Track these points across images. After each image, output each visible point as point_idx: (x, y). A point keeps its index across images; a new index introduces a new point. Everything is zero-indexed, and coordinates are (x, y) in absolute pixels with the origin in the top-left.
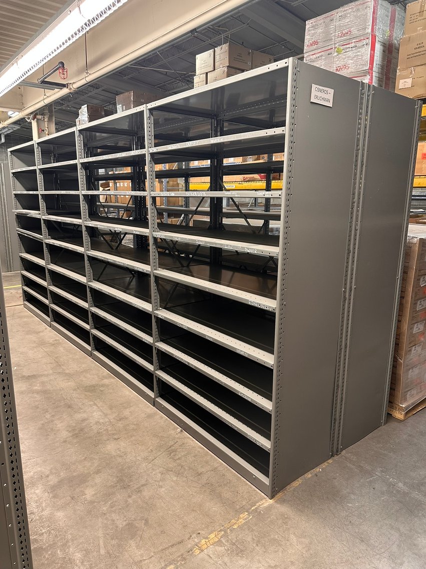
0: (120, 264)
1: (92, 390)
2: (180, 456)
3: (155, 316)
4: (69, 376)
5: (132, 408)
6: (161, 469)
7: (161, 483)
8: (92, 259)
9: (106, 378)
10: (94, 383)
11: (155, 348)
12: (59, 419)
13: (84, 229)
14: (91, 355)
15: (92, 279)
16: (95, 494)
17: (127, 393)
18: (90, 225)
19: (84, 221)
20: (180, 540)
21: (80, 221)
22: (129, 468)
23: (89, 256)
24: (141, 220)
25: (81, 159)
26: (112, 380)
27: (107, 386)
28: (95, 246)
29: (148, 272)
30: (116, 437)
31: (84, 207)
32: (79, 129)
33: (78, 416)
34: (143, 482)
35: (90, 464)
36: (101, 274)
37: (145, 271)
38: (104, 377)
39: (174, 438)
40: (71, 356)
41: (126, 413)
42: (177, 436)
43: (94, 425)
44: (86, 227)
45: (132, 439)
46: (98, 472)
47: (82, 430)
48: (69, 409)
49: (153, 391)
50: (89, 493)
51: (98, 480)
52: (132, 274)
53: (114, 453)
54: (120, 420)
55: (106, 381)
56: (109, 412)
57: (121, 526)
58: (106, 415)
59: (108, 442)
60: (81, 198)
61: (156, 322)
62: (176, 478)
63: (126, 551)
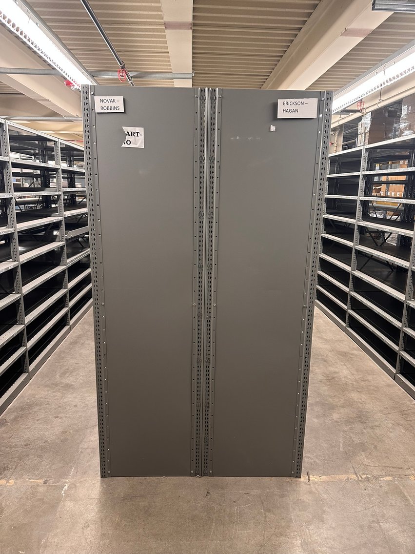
0: (383, 258)
1: (345, 355)
2: (411, 419)
3: (407, 305)
4: (327, 341)
5: (375, 376)
6: (393, 422)
7: (391, 430)
8: (359, 252)
9: (356, 350)
10: (345, 350)
11: (403, 332)
12: (317, 367)
13: (356, 227)
14: (345, 330)
15: (356, 268)
16: (340, 418)
17: (372, 365)
18: (362, 225)
19: (356, 221)
20: (400, 467)
21: (354, 221)
22: (367, 412)
23: (356, 250)
24: (408, 222)
25: (363, 172)
26: (360, 353)
27: (356, 355)
28: (362, 242)
29: (406, 268)
30: (359, 390)
31: (359, 209)
32: (366, 148)
33: (332, 369)
34: (377, 424)
35: (337, 400)
36: (364, 265)
37: (404, 266)
38: (354, 349)
39: (409, 407)
40: (328, 328)
41: (370, 378)
42: (411, 406)
43: (343, 377)
44: (358, 226)
45: (372, 396)
46: (343, 407)
47: (333, 378)
48: (325, 363)
49: (395, 369)
50: (335, 416)
51: (342, 410)
52: (392, 269)
53: (356, 400)
54: (364, 381)
55: (355, 352)
56: (355, 373)
57: (356, 442)
58: (353, 374)
59: (353, 391)
60: (358, 202)
61: (407, 310)
62: (404, 431)
63: (358, 456)
